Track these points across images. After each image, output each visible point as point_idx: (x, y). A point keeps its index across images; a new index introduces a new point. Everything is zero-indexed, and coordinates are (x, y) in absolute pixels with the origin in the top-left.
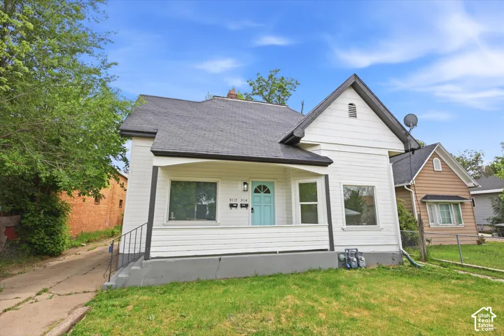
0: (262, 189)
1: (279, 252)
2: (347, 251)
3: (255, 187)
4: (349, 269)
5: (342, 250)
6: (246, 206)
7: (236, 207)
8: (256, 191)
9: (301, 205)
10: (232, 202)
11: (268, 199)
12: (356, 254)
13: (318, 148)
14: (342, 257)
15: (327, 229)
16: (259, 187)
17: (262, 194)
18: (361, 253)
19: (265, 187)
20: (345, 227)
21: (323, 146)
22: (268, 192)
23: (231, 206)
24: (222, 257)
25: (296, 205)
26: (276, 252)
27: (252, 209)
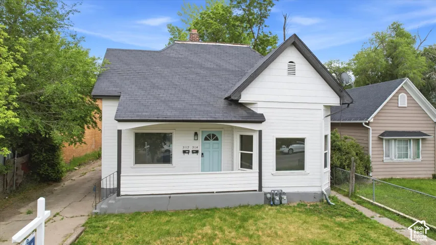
0: (212, 137)
1: (216, 192)
2: (273, 192)
3: (205, 135)
4: (272, 205)
5: (269, 190)
6: (197, 152)
7: (188, 153)
8: (206, 139)
9: (241, 153)
10: (185, 149)
11: (216, 146)
12: (281, 194)
13: (255, 106)
14: (269, 196)
15: (257, 175)
16: (209, 136)
17: (211, 141)
18: (284, 194)
19: (214, 135)
20: (275, 172)
21: (259, 104)
22: (217, 139)
23: (184, 152)
24: (172, 195)
25: (237, 153)
26: (213, 192)
27: (202, 154)
